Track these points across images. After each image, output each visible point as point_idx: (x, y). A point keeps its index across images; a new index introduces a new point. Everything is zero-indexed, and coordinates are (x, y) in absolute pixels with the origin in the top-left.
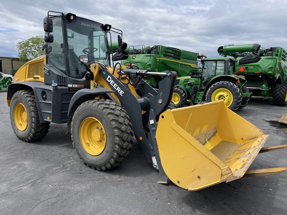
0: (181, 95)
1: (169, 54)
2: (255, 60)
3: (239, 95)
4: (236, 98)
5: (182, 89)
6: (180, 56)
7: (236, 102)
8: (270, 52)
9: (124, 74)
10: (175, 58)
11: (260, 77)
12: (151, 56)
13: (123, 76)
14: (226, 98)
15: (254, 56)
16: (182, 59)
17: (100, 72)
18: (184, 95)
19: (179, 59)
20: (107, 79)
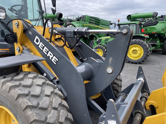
0: (103, 50)
1: (92, 22)
2: (155, 24)
3: (148, 49)
4: (146, 52)
5: (104, 46)
6: (99, 23)
7: (146, 54)
8: (161, 19)
9: (58, 34)
10: (96, 24)
11: (156, 35)
12: (80, 23)
13: (57, 37)
14: (139, 52)
15: (154, 21)
16: (100, 25)
17: (25, 31)
18: (106, 50)
19: (99, 25)
20: (35, 41)
